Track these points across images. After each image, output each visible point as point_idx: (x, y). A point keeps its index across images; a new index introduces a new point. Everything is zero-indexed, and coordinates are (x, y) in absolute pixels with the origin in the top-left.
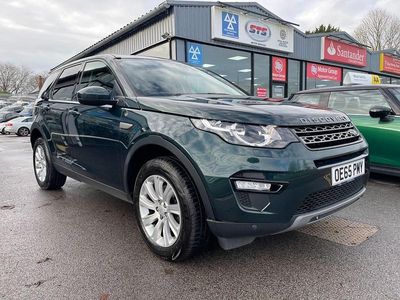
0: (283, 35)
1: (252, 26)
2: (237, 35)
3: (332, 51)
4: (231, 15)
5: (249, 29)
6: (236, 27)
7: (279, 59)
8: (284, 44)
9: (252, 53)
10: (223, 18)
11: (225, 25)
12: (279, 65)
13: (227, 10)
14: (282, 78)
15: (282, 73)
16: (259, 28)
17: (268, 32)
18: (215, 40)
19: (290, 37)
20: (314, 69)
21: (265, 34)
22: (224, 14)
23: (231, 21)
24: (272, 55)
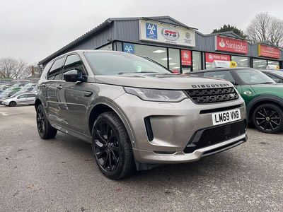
0: (188, 36)
1: (166, 31)
2: (156, 37)
3: (222, 45)
4: (151, 25)
5: (164, 33)
6: (155, 32)
7: (186, 51)
8: (189, 42)
9: (168, 48)
10: (147, 27)
11: (148, 31)
12: (186, 55)
13: (149, 22)
14: (189, 63)
15: (188, 60)
16: (171, 32)
17: (177, 34)
18: (142, 41)
19: (193, 37)
20: (210, 57)
21: (175, 36)
22: (147, 25)
23: (152, 29)
24: (181, 49)
